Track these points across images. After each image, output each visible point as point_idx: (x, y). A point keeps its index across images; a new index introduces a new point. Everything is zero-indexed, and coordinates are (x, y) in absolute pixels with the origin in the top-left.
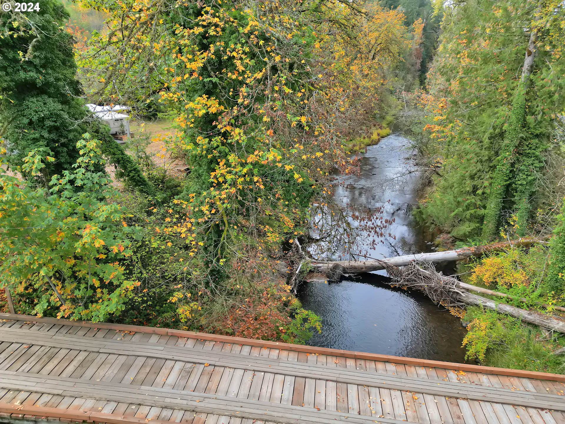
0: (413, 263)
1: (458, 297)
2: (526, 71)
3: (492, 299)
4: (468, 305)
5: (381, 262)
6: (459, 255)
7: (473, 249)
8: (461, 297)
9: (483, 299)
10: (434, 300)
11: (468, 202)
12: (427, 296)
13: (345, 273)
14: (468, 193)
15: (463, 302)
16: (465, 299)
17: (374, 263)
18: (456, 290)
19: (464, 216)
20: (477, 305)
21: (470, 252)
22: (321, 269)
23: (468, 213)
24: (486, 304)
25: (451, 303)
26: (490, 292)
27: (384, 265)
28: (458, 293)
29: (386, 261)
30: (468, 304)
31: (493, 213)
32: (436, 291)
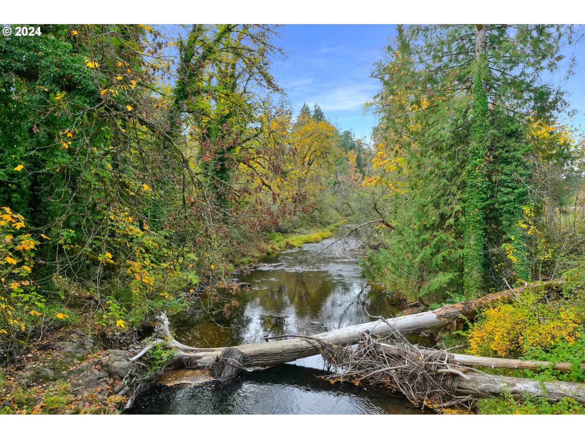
0: (367, 336)
1: (456, 384)
2: (480, 48)
3: (525, 376)
4: (479, 397)
5: (311, 341)
6: (440, 317)
7: (459, 306)
8: (463, 384)
9: (507, 379)
10: (413, 399)
11: (436, 239)
12: (399, 393)
13: (248, 366)
14: (433, 227)
15: (467, 394)
16: (469, 386)
17: (299, 343)
18: (451, 370)
19: (434, 263)
20: (496, 394)
21: (455, 310)
22: (201, 360)
23: (439, 258)
24: (515, 388)
25: (444, 402)
26: (514, 362)
27: (317, 344)
28: (454, 376)
29: (320, 338)
30: (477, 396)
31: (475, 254)
32: (413, 377)
